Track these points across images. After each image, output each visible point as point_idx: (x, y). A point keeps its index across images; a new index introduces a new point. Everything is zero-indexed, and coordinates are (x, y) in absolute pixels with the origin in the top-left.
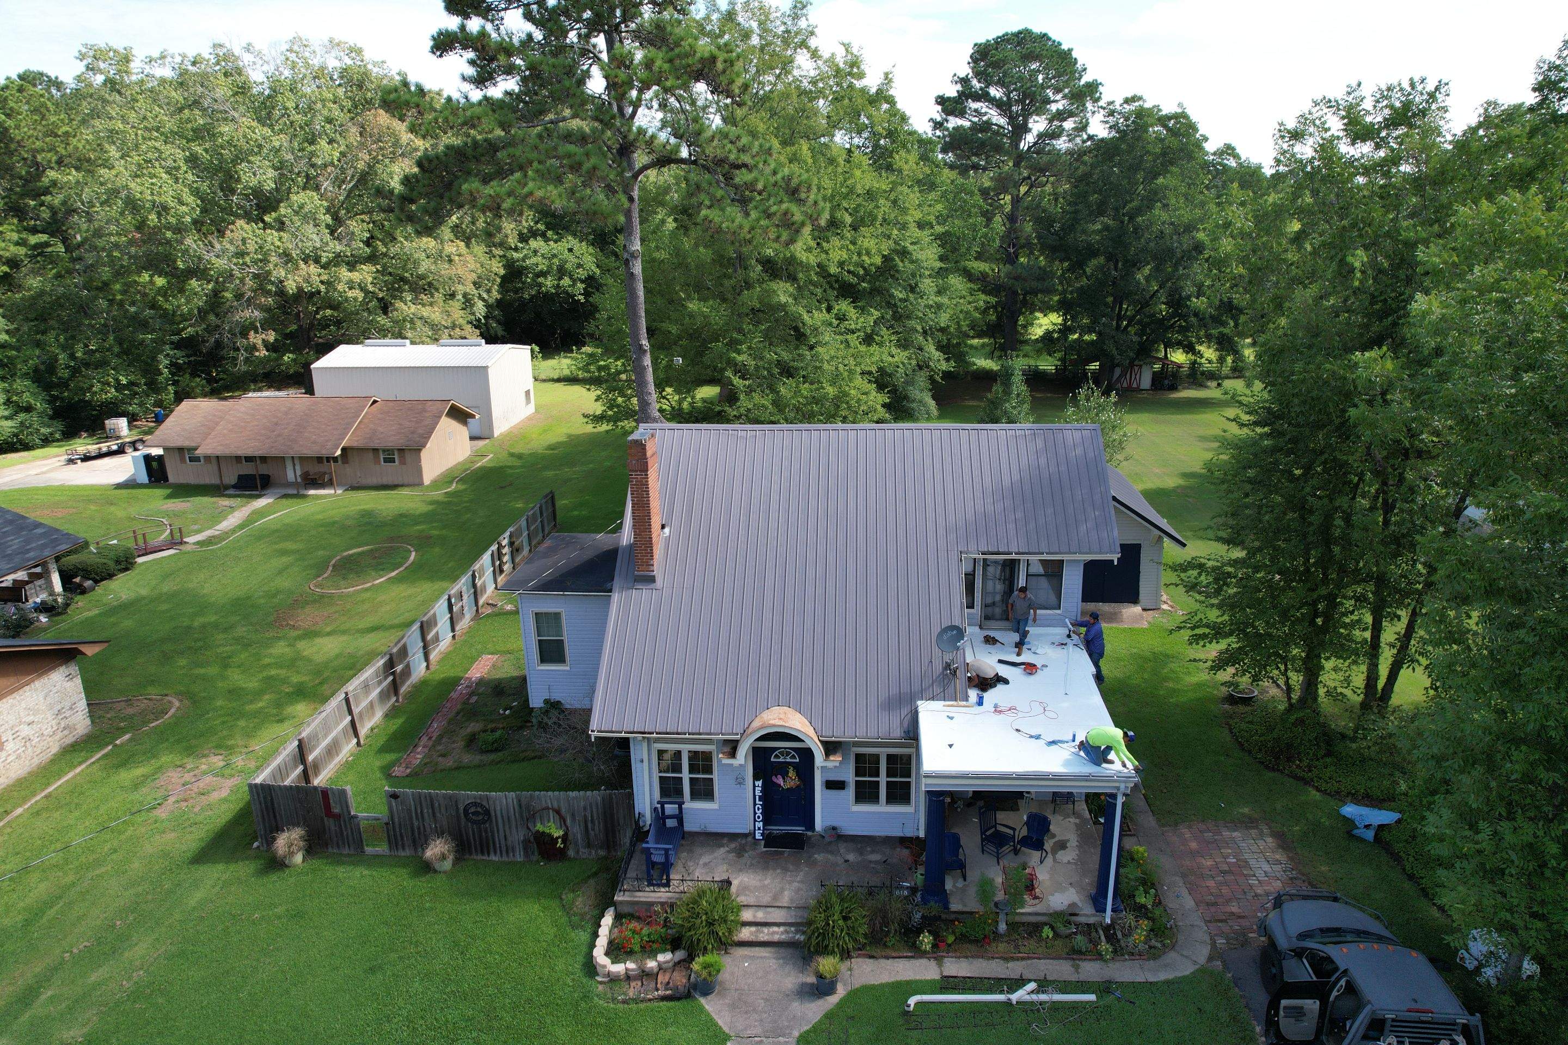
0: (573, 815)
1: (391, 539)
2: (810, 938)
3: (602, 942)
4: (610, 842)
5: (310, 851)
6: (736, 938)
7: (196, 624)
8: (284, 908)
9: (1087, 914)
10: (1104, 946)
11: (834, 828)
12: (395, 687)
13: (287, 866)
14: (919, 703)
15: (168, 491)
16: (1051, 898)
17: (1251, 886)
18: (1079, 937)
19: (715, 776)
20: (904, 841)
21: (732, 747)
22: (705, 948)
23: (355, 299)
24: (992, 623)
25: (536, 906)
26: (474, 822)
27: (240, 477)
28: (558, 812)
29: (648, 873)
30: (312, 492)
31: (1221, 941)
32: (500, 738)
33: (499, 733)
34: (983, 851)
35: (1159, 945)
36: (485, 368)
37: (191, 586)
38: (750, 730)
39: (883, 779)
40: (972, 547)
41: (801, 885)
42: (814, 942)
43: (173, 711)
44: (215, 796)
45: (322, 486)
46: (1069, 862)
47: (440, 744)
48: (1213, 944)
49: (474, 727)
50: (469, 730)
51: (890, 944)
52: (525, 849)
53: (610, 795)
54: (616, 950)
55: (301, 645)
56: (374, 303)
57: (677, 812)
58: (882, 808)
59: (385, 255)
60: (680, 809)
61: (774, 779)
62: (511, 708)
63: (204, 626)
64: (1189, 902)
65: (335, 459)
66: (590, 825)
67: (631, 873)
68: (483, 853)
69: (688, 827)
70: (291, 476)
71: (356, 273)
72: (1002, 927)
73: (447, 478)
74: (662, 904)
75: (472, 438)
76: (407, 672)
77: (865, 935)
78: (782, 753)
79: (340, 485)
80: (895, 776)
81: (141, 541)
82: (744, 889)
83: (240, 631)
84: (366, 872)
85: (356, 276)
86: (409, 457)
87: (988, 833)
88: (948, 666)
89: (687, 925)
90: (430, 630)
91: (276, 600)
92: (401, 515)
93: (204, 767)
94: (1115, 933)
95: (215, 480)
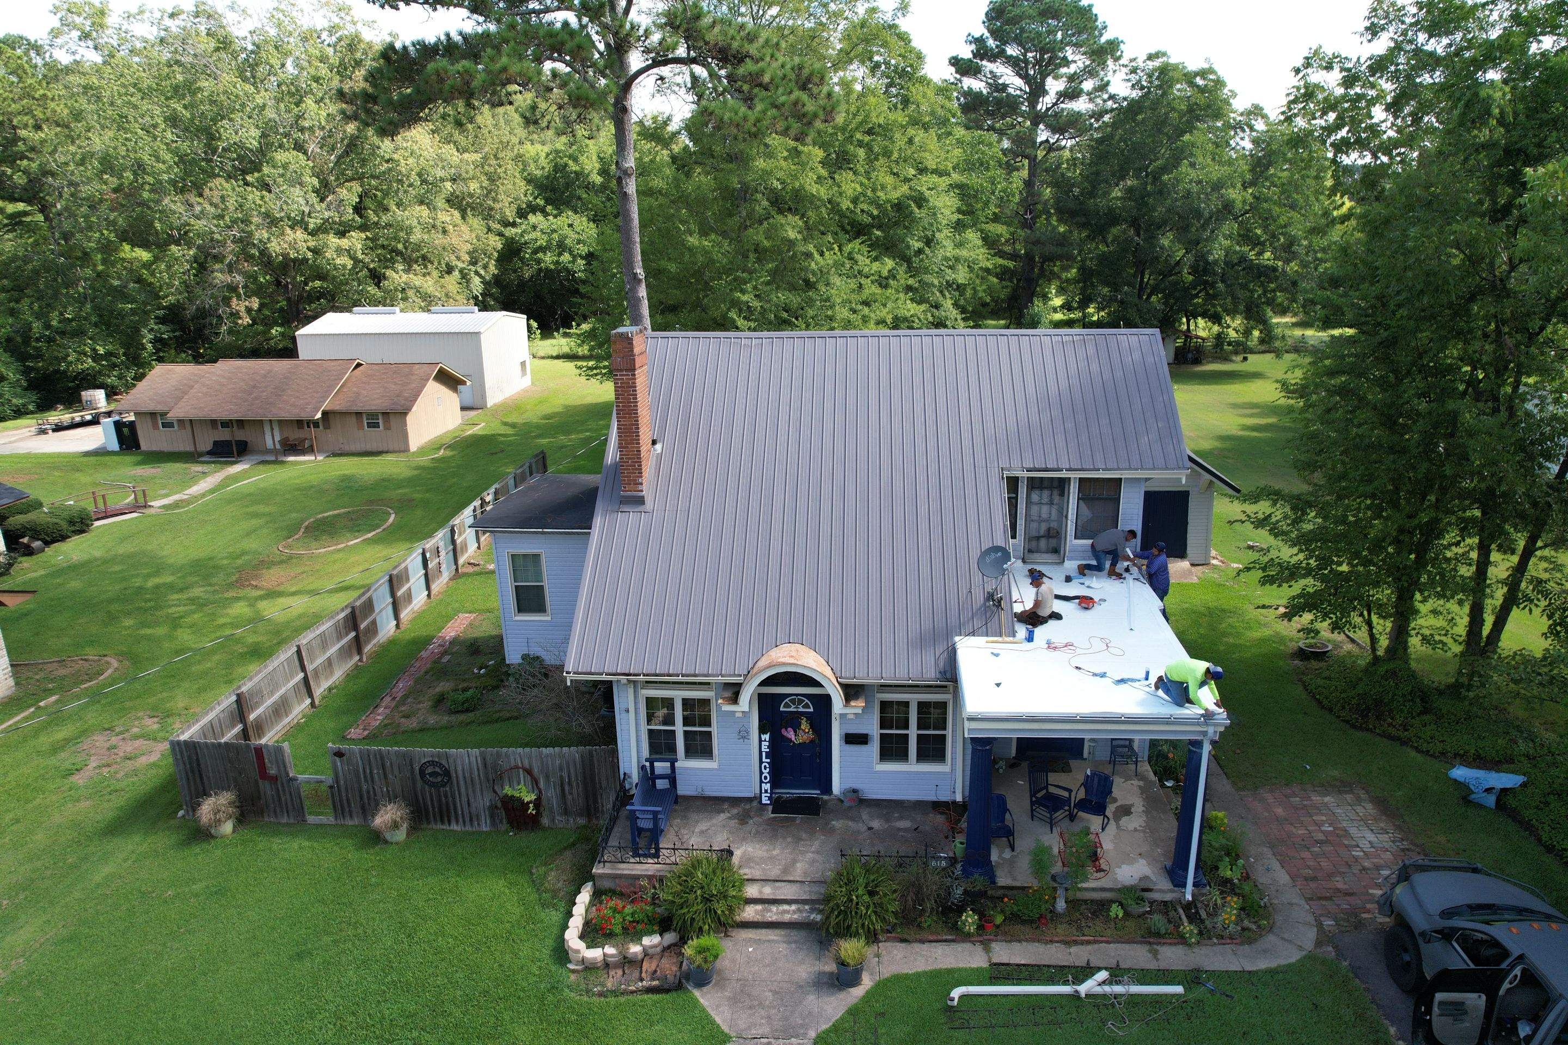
0: (547, 777)
1: (371, 502)
2: (828, 918)
3: (576, 923)
4: (590, 809)
5: (242, 819)
6: (738, 918)
7: (150, 584)
8: (203, 884)
9: (1163, 889)
10: (1187, 928)
11: (855, 791)
12: (358, 645)
13: (213, 837)
14: (957, 639)
15: (140, 458)
16: (1118, 870)
17: (1356, 859)
18: (1156, 917)
19: (714, 729)
20: (937, 806)
21: (733, 692)
22: (701, 929)
23: (344, 266)
24: (1036, 557)
25: (502, 882)
26: (433, 785)
27: (216, 443)
28: (529, 772)
29: (634, 842)
30: (291, 459)
31: (1328, 922)
32: (472, 698)
33: (471, 691)
34: (1032, 817)
35: (1254, 927)
36: (477, 334)
37: (149, 547)
38: (755, 670)
39: (913, 732)
40: (1016, 463)
41: (817, 857)
42: (833, 920)
43: (110, 671)
44: (143, 760)
45: (303, 452)
46: (1135, 830)
47: (404, 704)
48: (1320, 926)
49: (443, 686)
50: (438, 689)
51: (925, 925)
52: (492, 816)
53: (590, 753)
54: (591, 933)
55: (263, 605)
56: (365, 272)
57: (669, 771)
58: (912, 767)
59: (376, 224)
60: (673, 767)
61: (784, 732)
62: (486, 667)
63: (157, 587)
64: (1283, 877)
65: (316, 424)
66: (567, 788)
67: (613, 842)
68: (442, 822)
69: (682, 790)
70: (269, 443)
71: (346, 240)
72: (1061, 905)
73: (436, 445)
74: (650, 878)
75: (463, 409)
76: (373, 629)
77: (895, 914)
78: (793, 701)
79: (320, 451)
80: (928, 728)
81: (101, 505)
82: (748, 861)
83: (197, 592)
84: (307, 843)
85: (345, 243)
86: (393, 421)
87: (1039, 795)
88: (990, 596)
89: (678, 900)
90: (401, 585)
91: (239, 562)
92: (384, 480)
93: (135, 730)
94: (1197, 912)
95: (189, 448)
